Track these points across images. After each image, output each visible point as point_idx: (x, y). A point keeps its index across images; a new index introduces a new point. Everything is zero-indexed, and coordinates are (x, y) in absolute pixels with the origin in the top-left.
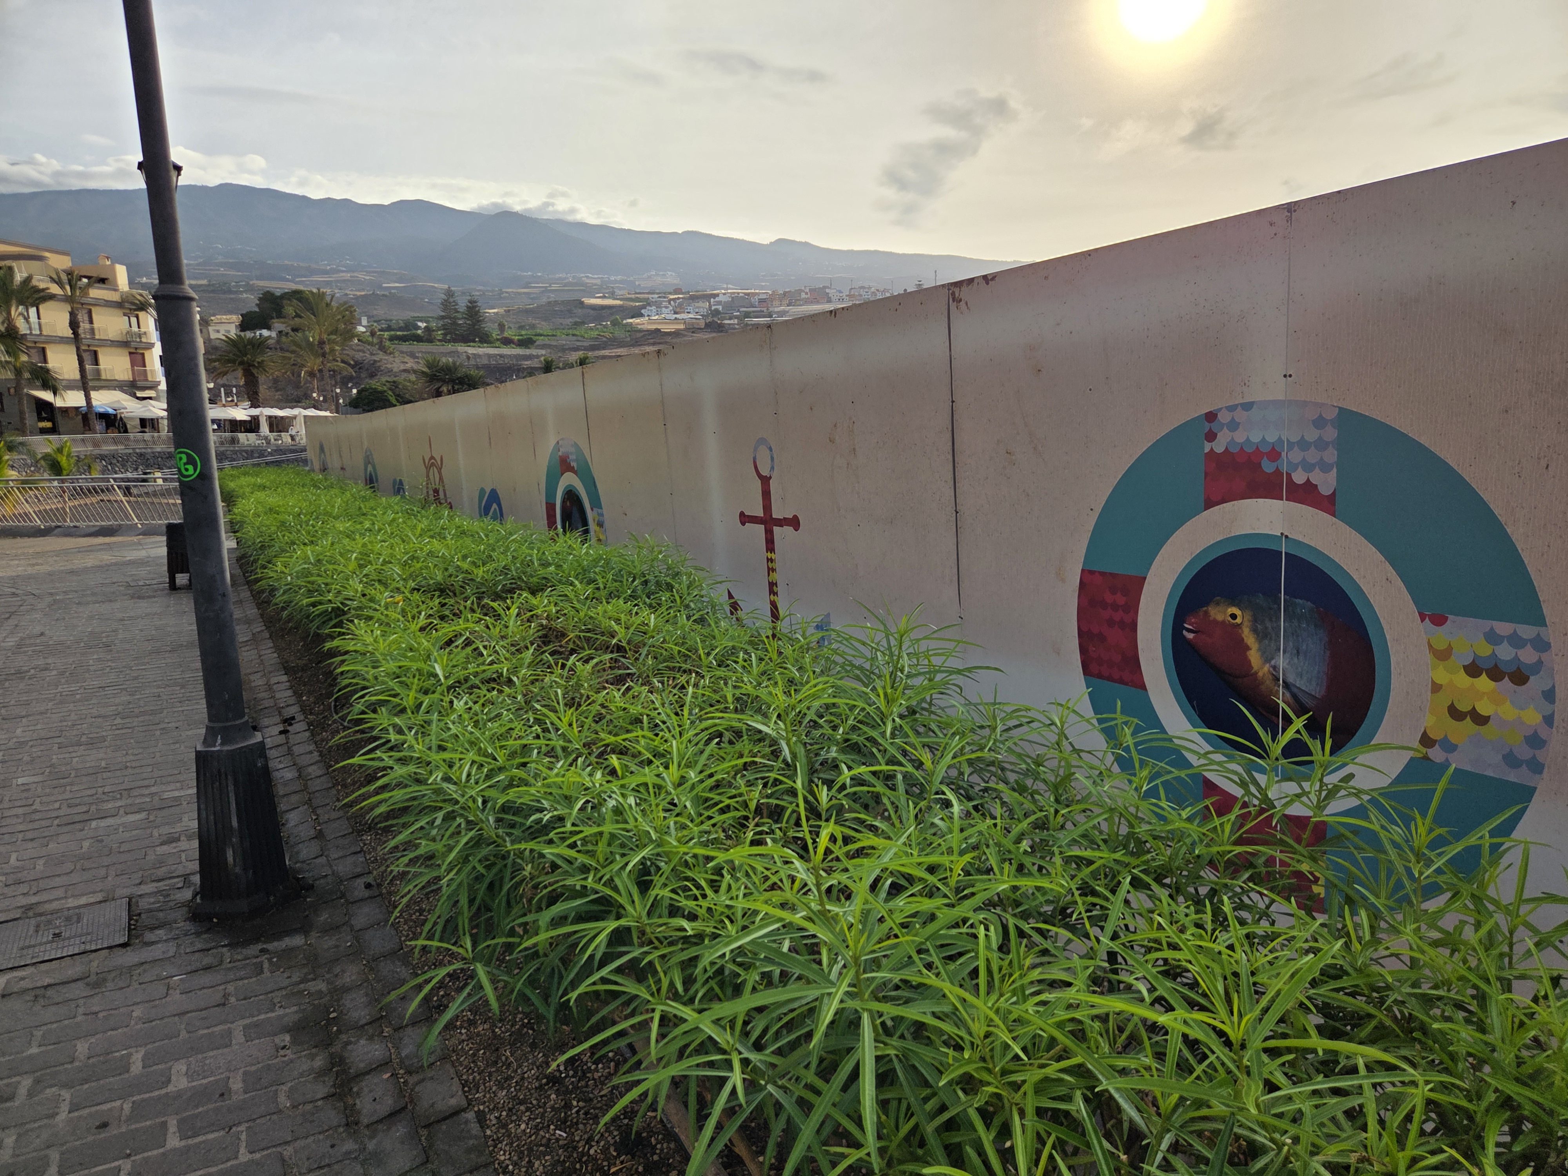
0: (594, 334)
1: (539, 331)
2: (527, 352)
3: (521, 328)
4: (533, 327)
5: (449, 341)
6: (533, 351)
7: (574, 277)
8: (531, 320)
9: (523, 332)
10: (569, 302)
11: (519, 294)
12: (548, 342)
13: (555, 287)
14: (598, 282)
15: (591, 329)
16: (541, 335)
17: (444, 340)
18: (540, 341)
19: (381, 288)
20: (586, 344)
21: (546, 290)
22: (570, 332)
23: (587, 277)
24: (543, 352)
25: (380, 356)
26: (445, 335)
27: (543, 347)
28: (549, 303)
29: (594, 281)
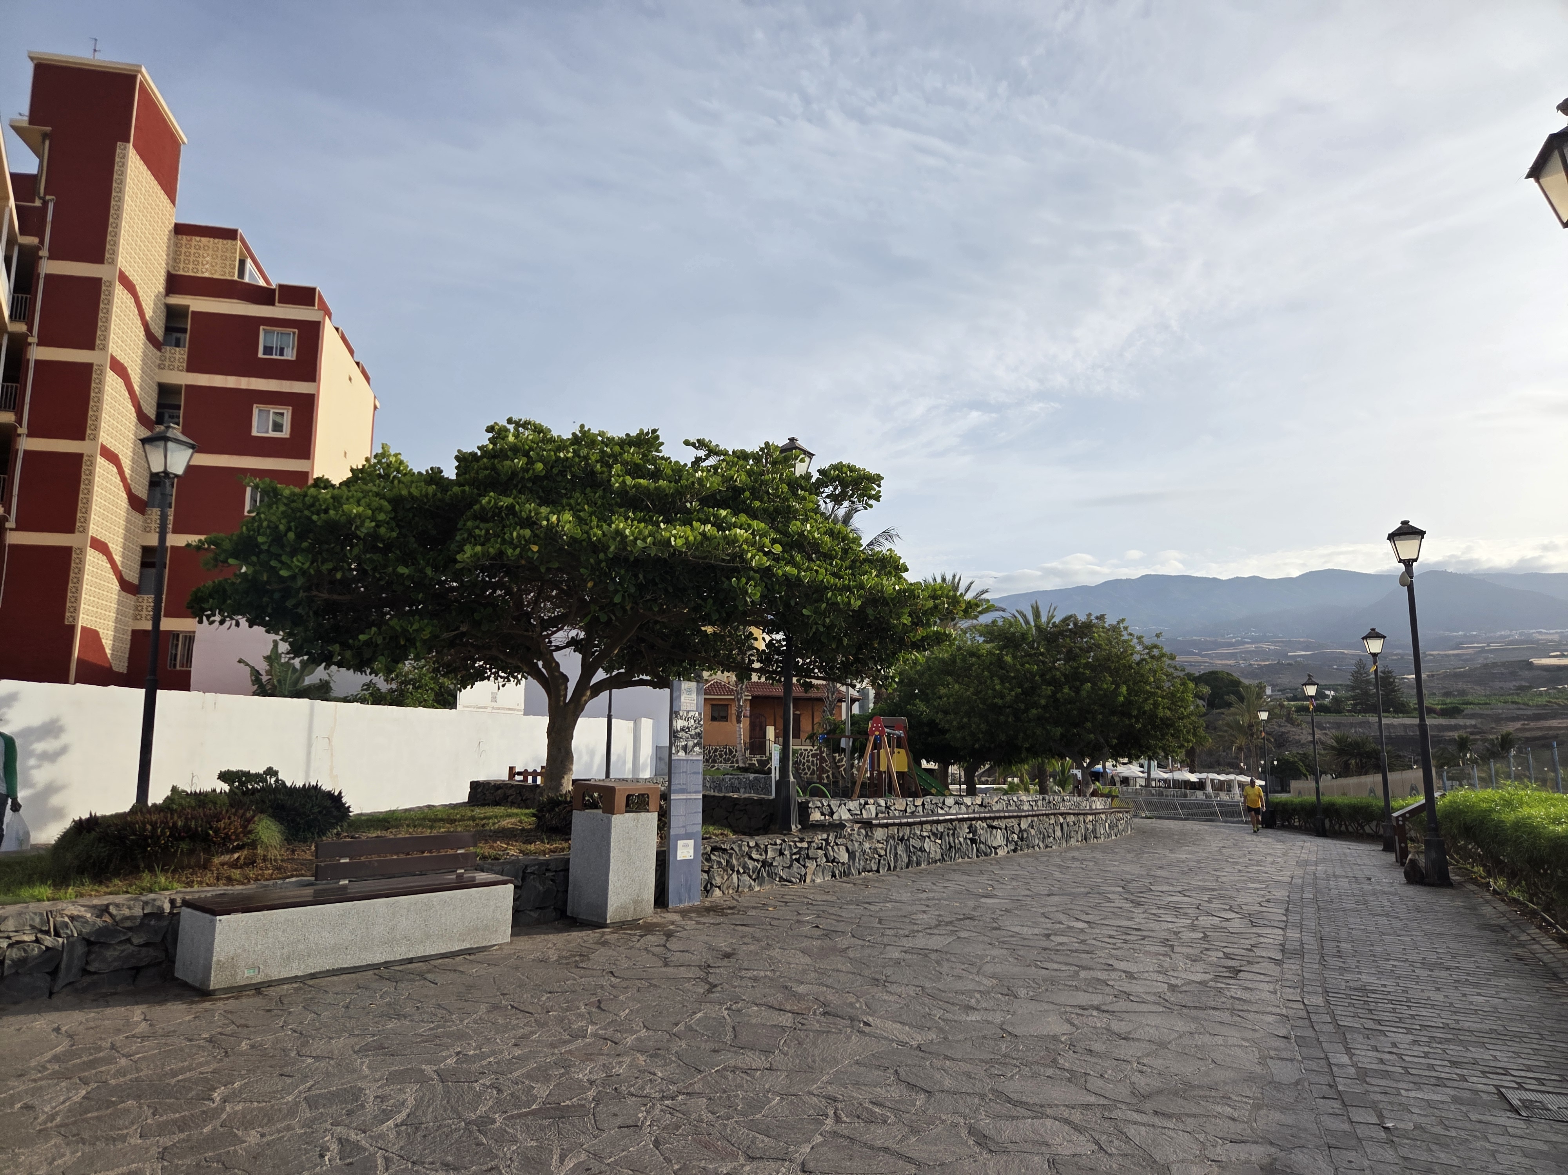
0: (1543, 700)
1: (1470, 698)
2: (1453, 722)
3: (1447, 694)
4: (1463, 693)
5: (1360, 712)
6: (1461, 722)
7: (1521, 634)
8: (1460, 685)
9: (1448, 701)
10: (1511, 664)
11: (1448, 656)
12: (1481, 712)
13: (1494, 646)
14: (1556, 637)
15: (1541, 694)
16: (1471, 704)
17: (1354, 711)
18: (1469, 710)
19: (1286, 656)
20: (1529, 712)
21: (1483, 650)
22: (1509, 698)
23: (1540, 633)
24: (1473, 722)
25: (1289, 728)
26: (1355, 705)
27: (1472, 716)
28: (1486, 665)
29: (1550, 637)
